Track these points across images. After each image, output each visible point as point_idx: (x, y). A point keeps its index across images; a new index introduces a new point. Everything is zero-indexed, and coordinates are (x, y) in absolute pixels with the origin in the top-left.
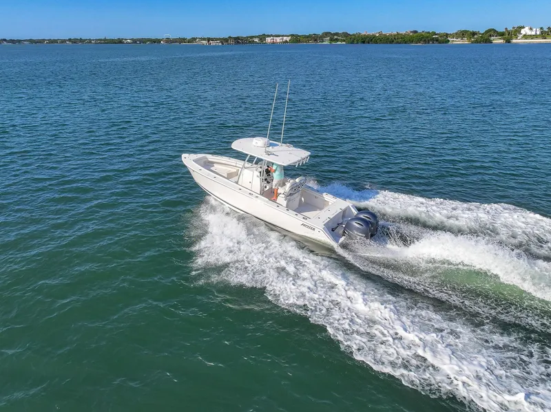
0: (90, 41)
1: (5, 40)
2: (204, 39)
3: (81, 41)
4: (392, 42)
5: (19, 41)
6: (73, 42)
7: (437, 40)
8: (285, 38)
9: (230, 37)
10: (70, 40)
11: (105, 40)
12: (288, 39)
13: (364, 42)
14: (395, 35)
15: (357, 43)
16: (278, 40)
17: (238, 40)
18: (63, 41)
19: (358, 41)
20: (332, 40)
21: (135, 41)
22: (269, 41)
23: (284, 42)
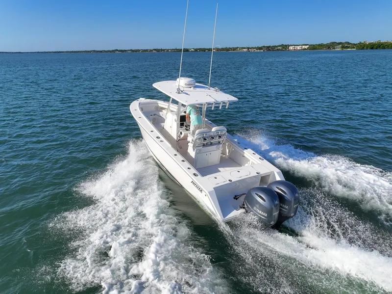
0: (168, 50)
1: (117, 50)
2: (245, 48)
3: (162, 50)
5: (125, 51)
6: (157, 51)
8: (304, 47)
9: (264, 46)
10: (155, 50)
11: (176, 49)
12: (306, 47)
13: (372, 48)
15: (367, 49)
16: (299, 48)
17: (269, 48)
18: (151, 51)
19: (367, 47)
20: (343, 47)
21: (196, 50)
22: (292, 49)
23: (303, 50)
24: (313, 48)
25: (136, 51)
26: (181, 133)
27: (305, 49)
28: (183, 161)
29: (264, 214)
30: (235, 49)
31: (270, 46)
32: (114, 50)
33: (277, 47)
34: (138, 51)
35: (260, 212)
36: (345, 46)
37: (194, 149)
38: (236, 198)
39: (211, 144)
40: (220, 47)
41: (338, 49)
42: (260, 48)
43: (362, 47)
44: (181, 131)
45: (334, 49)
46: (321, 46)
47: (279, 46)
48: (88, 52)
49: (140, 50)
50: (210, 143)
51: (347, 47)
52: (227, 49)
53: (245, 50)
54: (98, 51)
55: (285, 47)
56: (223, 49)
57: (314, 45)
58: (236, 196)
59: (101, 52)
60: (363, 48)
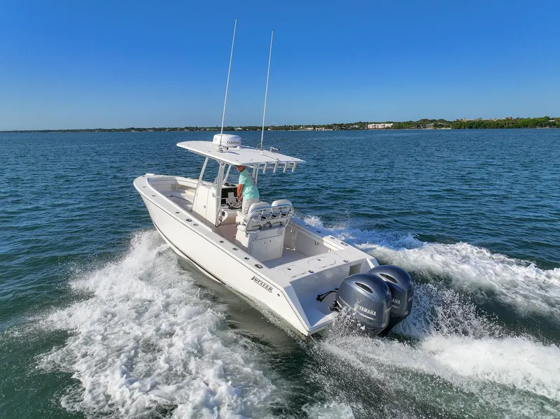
0: (205, 129)
1: (133, 129)
2: (310, 126)
3: (197, 129)
4: (502, 127)
5: (145, 129)
6: (190, 130)
7: (555, 125)
8: (386, 125)
9: (335, 124)
10: (187, 128)
12: (390, 125)
13: (471, 127)
14: (505, 121)
15: (465, 128)
16: (380, 126)
17: (342, 127)
18: (182, 129)
19: (465, 126)
20: (436, 126)
22: (371, 127)
23: (386, 128)
24: (399, 126)
25: (160, 131)
26: (223, 214)
27: (388, 128)
28: (235, 249)
29: (372, 313)
30: (297, 127)
31: (342, 124)
32: (129, 129)
33: (352, 124)
34: (164, 129)
35: (366, 310)
36: (438, 124)
37: (247, 234)
38: (320, 298)
39: (271, 227)
40: (277, 125)
41: (430, 128)
42: (329, 127)
43: (459, 125)
44: (223, 210)
45: (425, 127)
46: (410, 124)
47: (355, 124)
48: (91, 130)
49: (166, 129)
50: (268, 225)
51: (440, 125)
52: (287, 128)
53: (310, 129)
54: (105, 130)
55: (363, 125)
56: (281, 128)
57: (399, 123)
58: (319, 296)
59: (110, 130)
60: (460, 128)
